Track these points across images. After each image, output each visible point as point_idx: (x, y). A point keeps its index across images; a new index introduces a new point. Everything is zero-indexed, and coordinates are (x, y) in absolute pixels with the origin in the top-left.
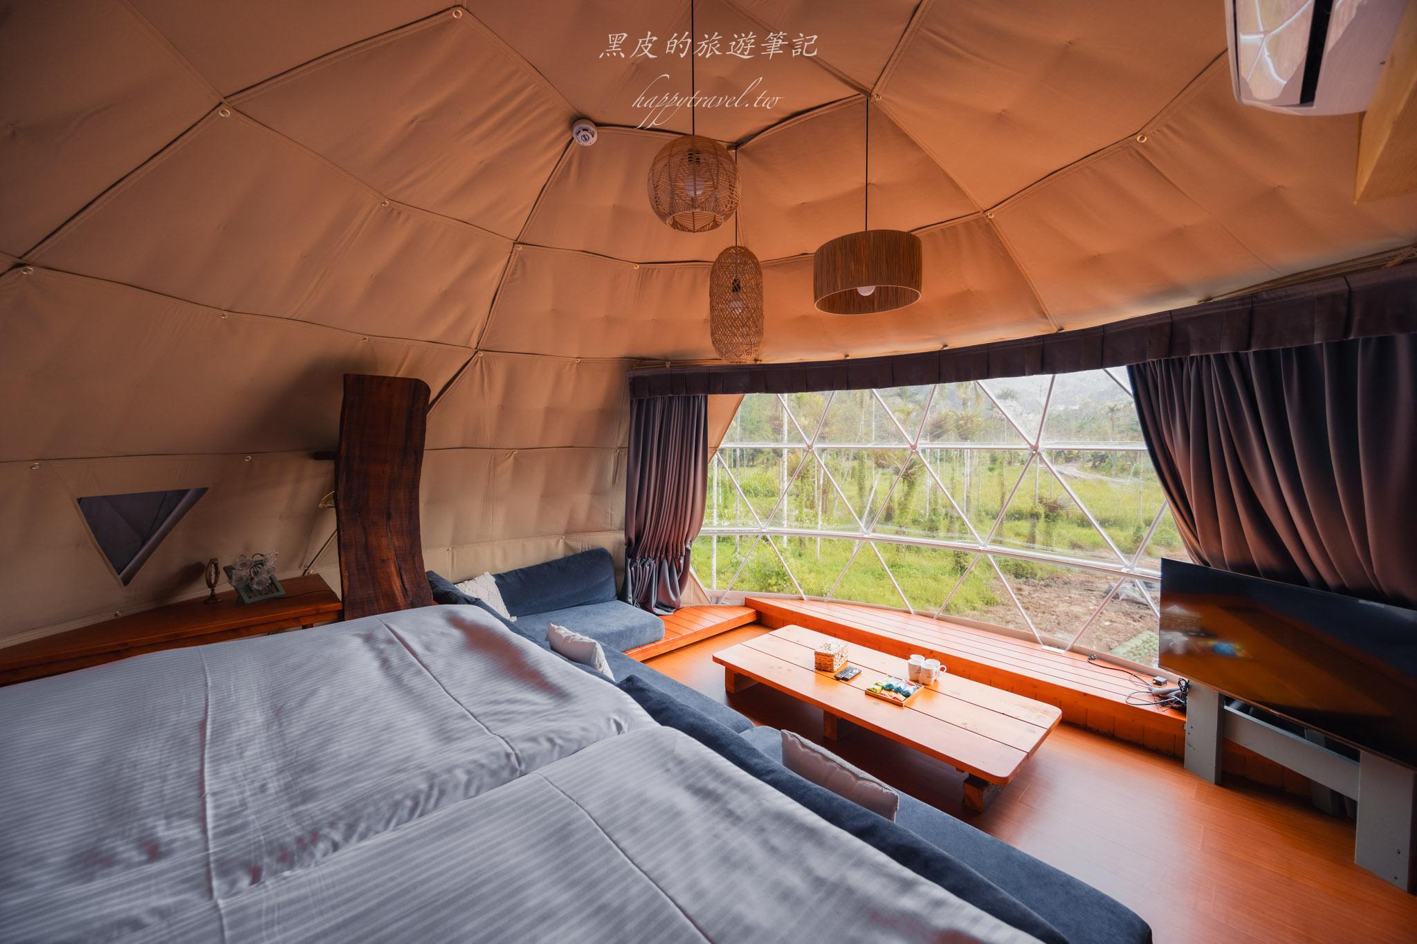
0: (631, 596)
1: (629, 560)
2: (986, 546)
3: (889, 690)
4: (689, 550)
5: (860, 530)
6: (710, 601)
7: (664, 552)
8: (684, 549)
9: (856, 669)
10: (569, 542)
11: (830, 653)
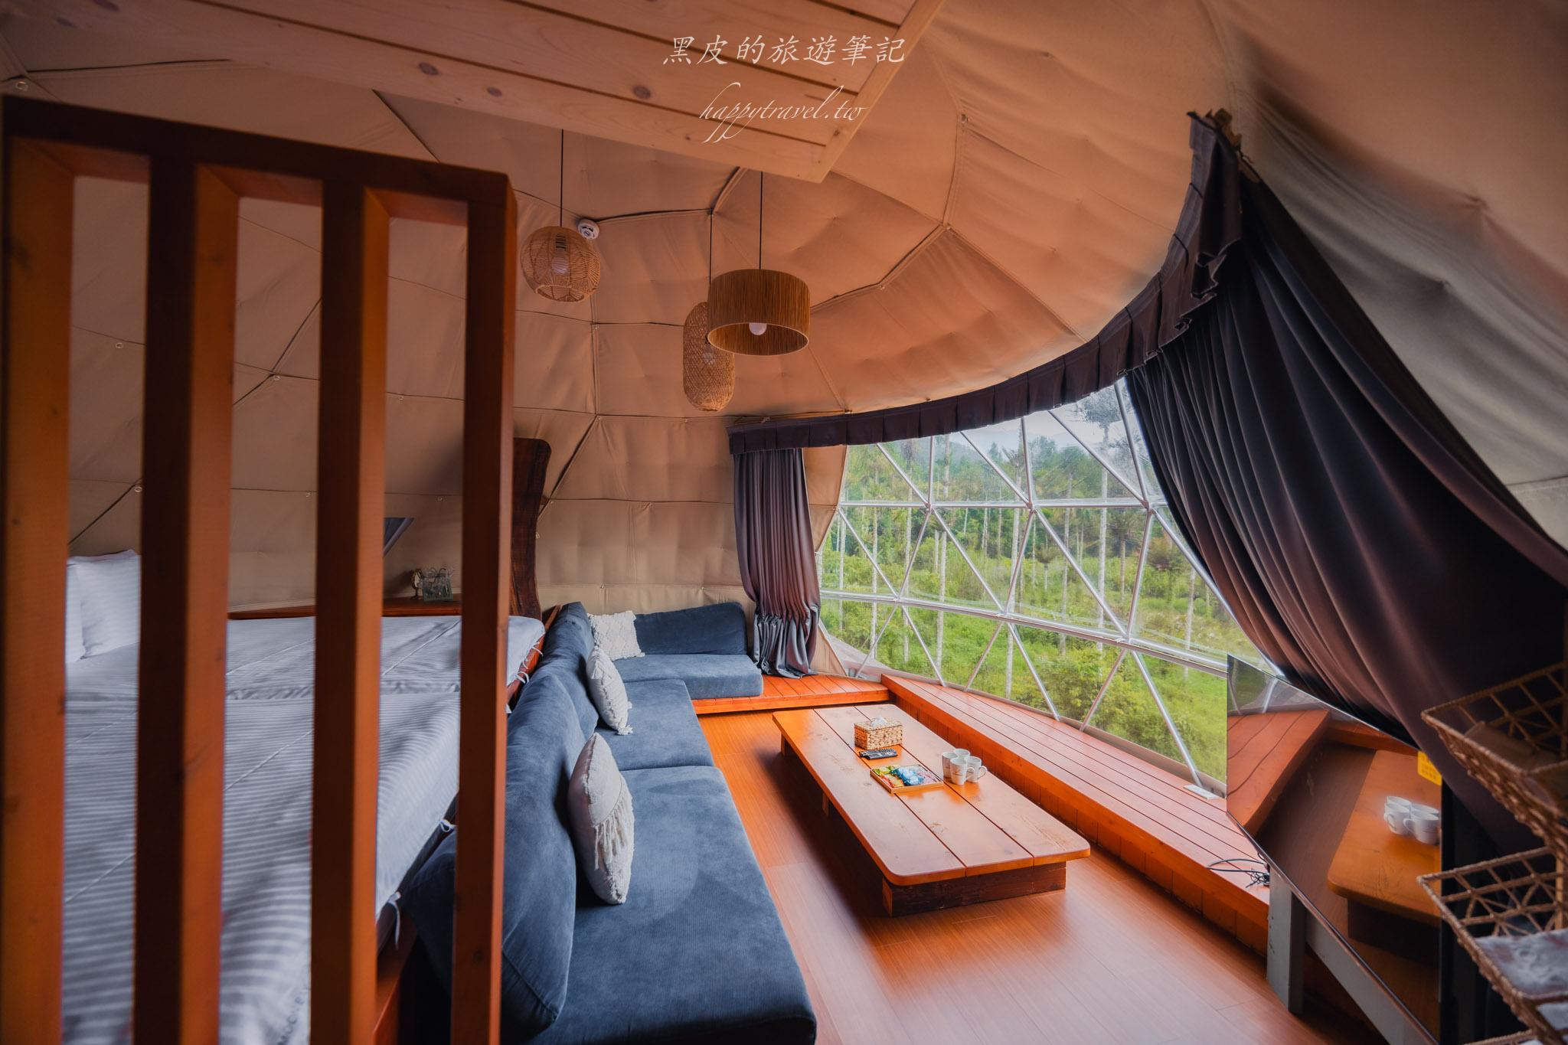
0: (758, 652)
1: (757, 616)
2: (1127, 638)
3: (894, 776)
4: (815, 613)
5: (996, 608)
6: (847, 672)
7: (790, 612)
8: (808, 611)
9: (893, 751)
10: (708, 594)
11: (868, 728)
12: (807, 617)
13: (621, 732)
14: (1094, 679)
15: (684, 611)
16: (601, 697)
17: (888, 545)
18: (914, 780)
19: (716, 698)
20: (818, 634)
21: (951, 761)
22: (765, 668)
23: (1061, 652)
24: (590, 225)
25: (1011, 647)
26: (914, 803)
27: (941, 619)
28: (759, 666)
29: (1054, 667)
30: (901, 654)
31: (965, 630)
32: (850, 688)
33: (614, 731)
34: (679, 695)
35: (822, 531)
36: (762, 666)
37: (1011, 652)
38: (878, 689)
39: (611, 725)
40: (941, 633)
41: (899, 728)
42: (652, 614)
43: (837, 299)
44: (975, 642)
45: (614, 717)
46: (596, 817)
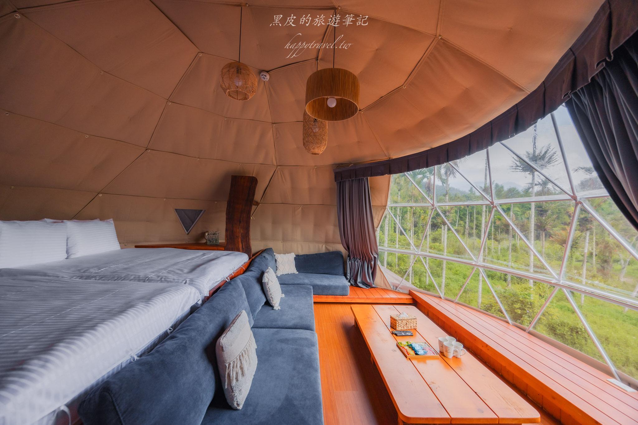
0: (349, 275)
1: (348, 258)
2: (559, 281)
3: (410, 347)
4: (376, 258)
5: (472, 259)
6: (392, 287)
7: (364, 257)
8: (373, 257)
9: (410, 333)
10: (327, 247)
11: (397, 318)
12: (372, 259)
13: (275, 308)
14: (528, 300)
15: (316, 254)
16: (267, 291)
17: (420, 232)
18: (421, 352)
19: (327, 295)
20: (377, 268)
21: (444, 343)
22: (352, 282)
23: (508, 285)
24: (265, 74)
25: (481, 281)
26: (420, 366)
27: (444, 266)
28: (349, 281)
29: (505, 292)
30: (425, 280)
31: (457, 271)
32: (393, 296)
33: (272, 307)
34: (307, 292)
35: (379, 219)
36: (351, 281)
37: (481, 283)
38: (407, 297)
39: (271, 304)
40: (444, 272)
41: (415, 320)
42: (303, 255)
43: (382, 98)
44: (462, 277)
45: (273, 301)
46: (227, 359)
